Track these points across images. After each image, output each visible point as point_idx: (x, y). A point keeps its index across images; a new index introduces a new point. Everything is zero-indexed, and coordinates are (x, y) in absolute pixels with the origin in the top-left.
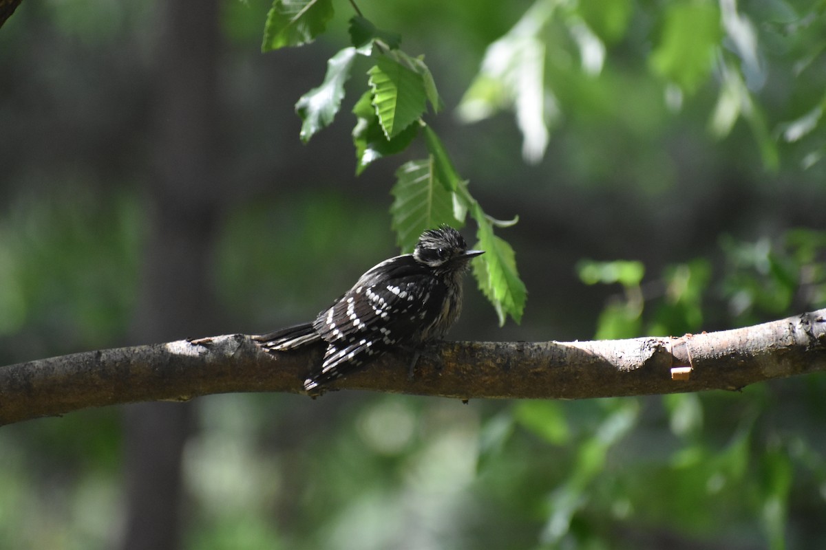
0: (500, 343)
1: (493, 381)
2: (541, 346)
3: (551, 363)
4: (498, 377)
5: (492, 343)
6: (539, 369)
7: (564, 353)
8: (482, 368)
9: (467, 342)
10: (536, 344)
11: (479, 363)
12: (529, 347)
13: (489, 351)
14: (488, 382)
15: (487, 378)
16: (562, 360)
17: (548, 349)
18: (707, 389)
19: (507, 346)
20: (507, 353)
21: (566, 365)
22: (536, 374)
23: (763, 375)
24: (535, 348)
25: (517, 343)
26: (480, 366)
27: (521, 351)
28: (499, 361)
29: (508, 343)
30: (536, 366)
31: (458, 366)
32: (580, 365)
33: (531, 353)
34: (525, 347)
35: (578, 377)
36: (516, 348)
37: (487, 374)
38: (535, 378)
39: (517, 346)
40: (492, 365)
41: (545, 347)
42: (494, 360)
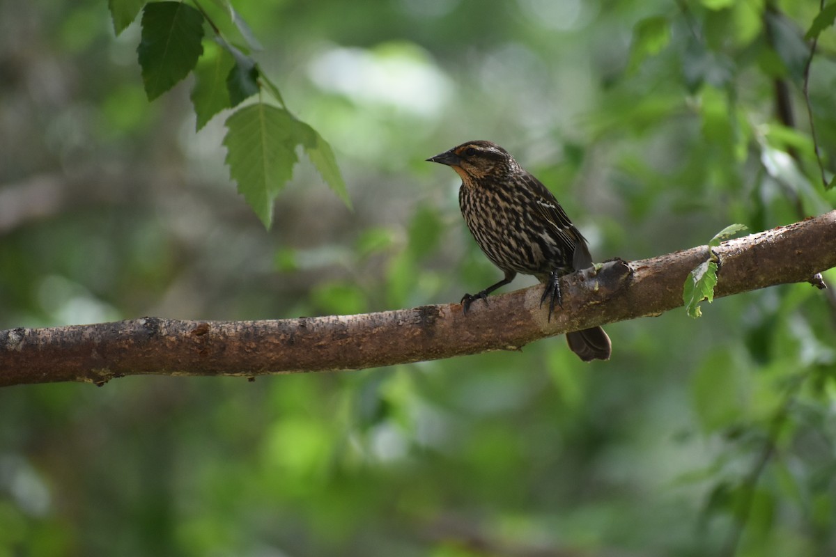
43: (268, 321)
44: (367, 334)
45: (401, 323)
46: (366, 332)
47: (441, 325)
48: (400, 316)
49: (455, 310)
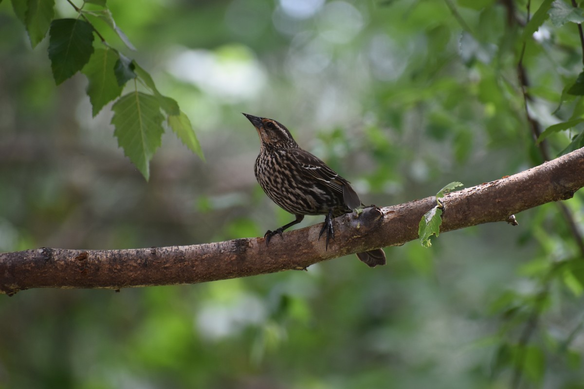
0: (139, 250)
1: (136, 275)
2: (168, 249)
3: (175, 260)
4: (139, 272)
5: (134, 250)
6: (167, 265)
7: (184, 253)
8: (128, 267)
9: (116, 250)
10: (164, 248)
11: (125, 264)
12: (160, 251)
13: (132, 256)
14: (132, 276)
15: (131, 273)
16: (183, 258)
17: (173, 251)
18: (284, 270)
19: (144, 251)
20: (145, 256)
21: (186, 261)
22: (166, 268)
23: (320, 257)
24: (164, 251)
25: (151, 249)
26: (126, 266)
27: (154, 254)
28: (139, 261)
29: (145, 249)
30: (165, 263)
31: (111, 267)
32: (196, 260)
33: (161, 255)
34: (157, 251)
35: (194, 269)
36: (150, 252)
37: (131, 271)
38: (165, 271)
39: (151, 251)
40: (135, 264)
41: (170, 250)
42: (136, 261)
43: (129, 250)
44: (199, 259)
45: (222, 251)
46: (198, 258)
47: (251, 252)
48: (221, 246)
49: (260, 241)
